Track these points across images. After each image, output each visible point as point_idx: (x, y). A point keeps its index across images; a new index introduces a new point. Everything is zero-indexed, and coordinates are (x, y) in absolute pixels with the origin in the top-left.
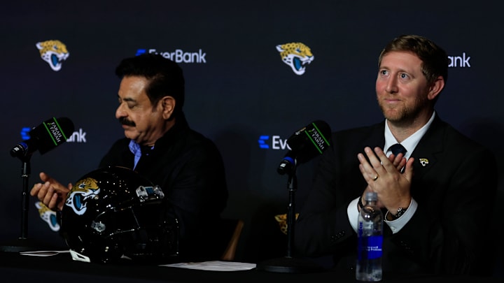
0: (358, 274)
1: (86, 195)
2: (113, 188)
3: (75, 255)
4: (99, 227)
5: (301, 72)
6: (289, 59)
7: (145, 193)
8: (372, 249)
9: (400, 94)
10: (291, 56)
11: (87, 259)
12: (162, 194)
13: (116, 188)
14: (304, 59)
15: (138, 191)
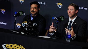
0: (66, 40)
1: (25, 24)
2: (29, 23)
3: (22, 33)
4: (26, 29)
5: (60, 8)
6: (58, 6)
7: (34, 24)
8: (69, 37)
9: (71, 13)
10: (59, 5)
11: (24, 34)
12: (37, 25)
13: (30, 23)
14: (61, 6)
15: (33, 24)
